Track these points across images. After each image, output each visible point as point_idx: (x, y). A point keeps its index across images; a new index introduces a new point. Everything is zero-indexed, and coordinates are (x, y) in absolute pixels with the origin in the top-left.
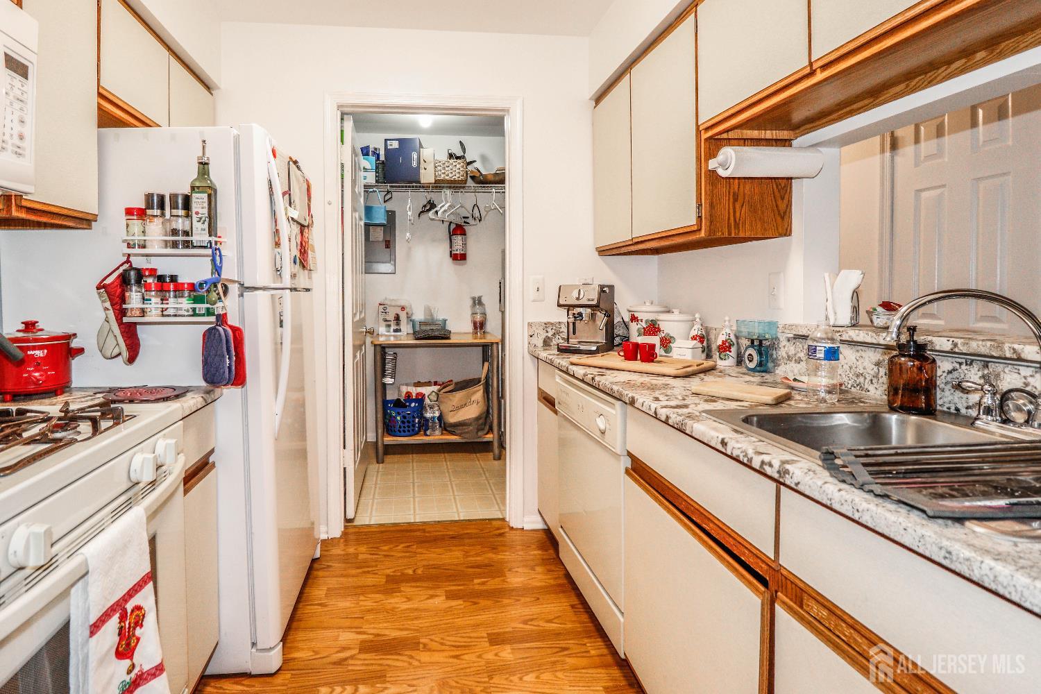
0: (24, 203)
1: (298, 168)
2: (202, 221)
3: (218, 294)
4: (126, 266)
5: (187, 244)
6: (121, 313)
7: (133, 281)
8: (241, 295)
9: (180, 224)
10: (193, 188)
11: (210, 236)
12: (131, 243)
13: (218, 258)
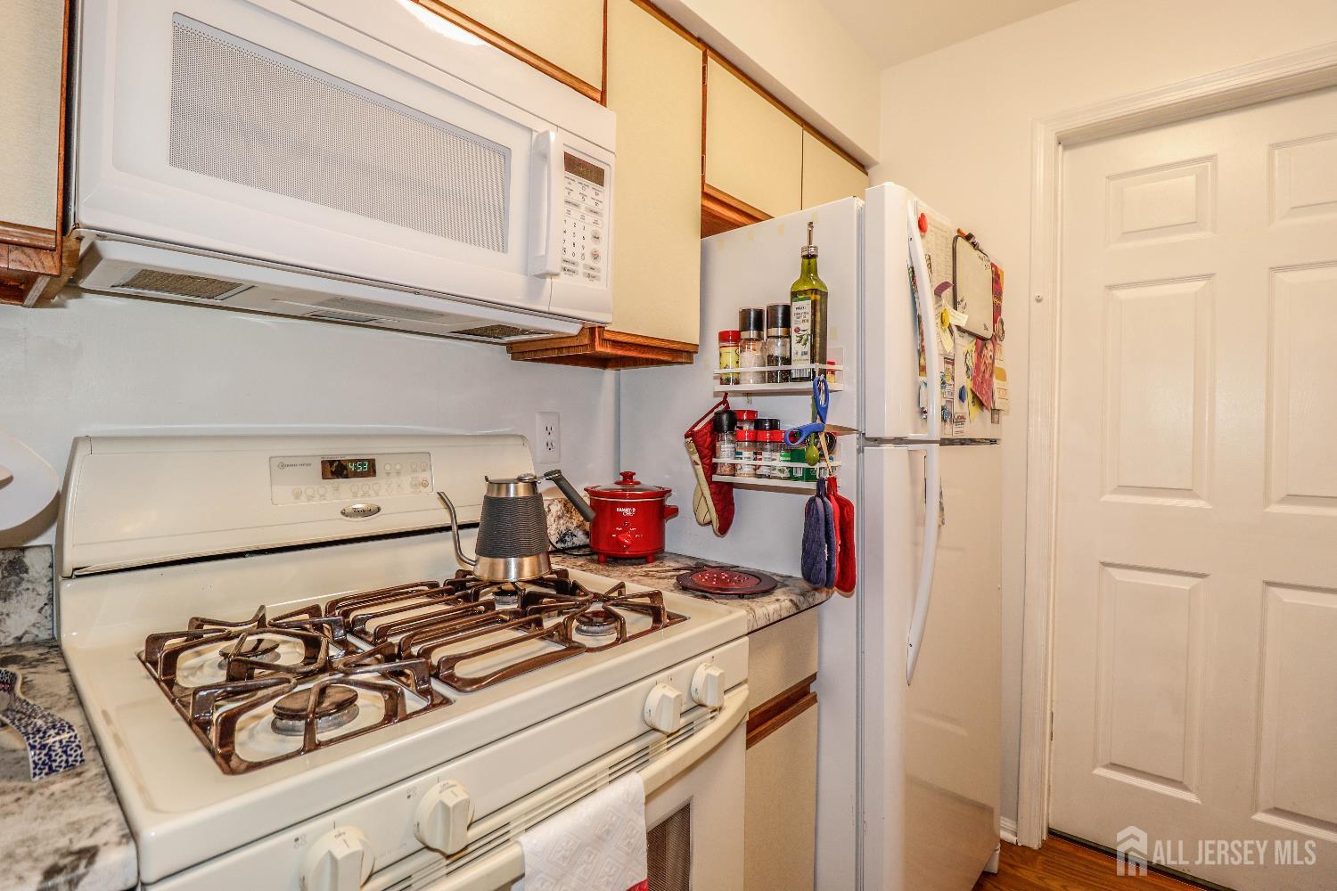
0: (607, 336)
1: (974, 245)
2: (803, 342)
3: (820, 449)
4: (722, 407)
5: (787, 376)
6: (711, 469)
7: (725, 427)
8: (860, 451)
9: (777, 350)
10: (794, 295)
11: (813, 361)
12: (724, 377)
13: (822, 397)
